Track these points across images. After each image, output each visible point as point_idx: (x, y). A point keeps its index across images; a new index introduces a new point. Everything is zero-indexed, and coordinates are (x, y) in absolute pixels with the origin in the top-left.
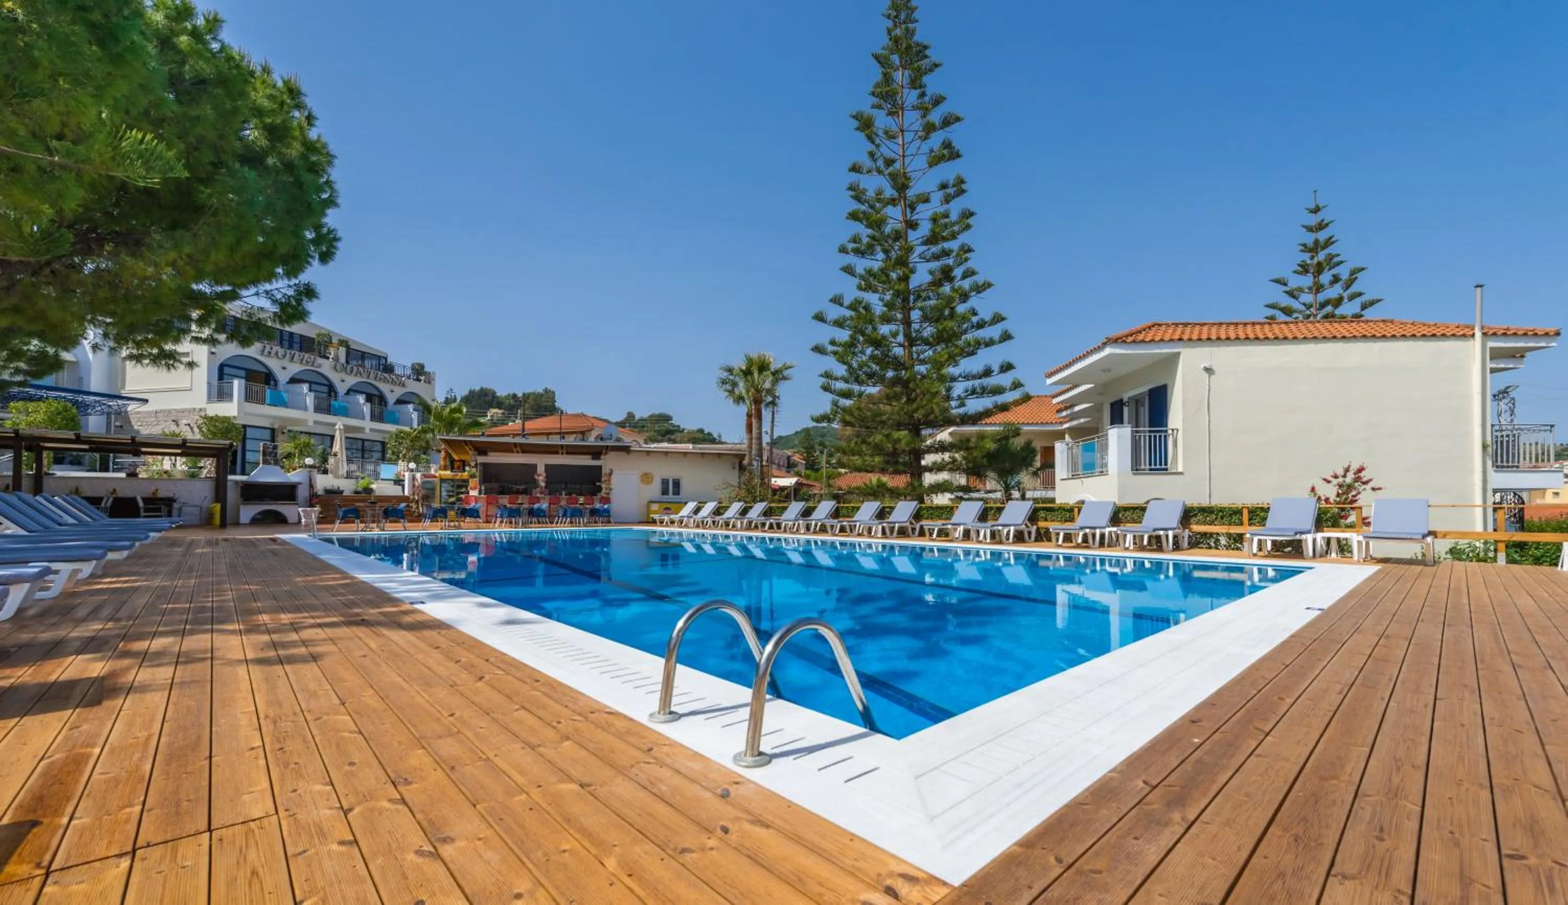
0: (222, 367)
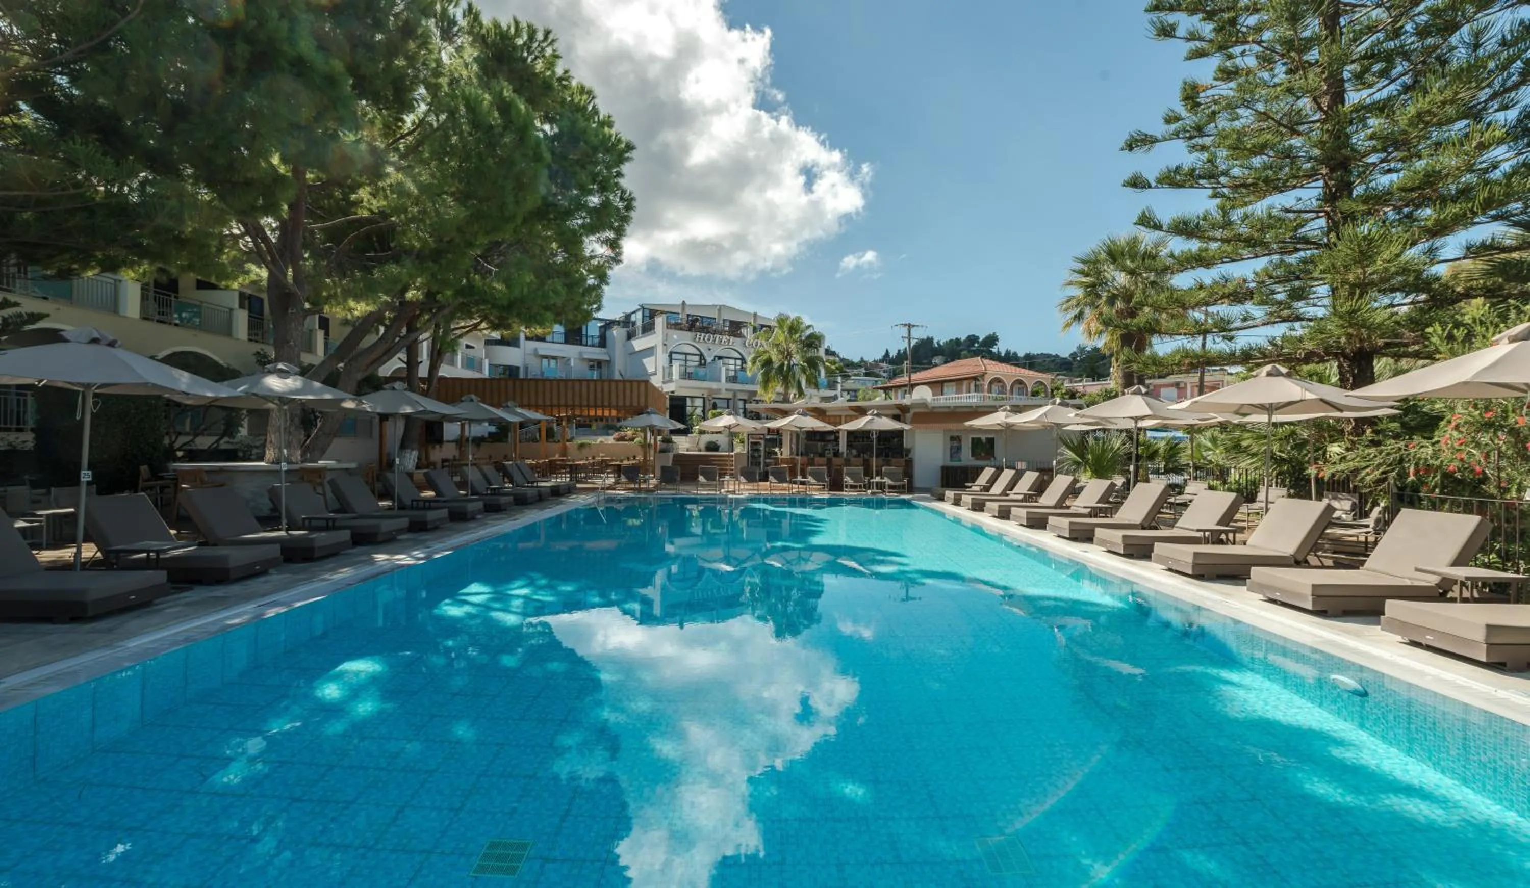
0: (671, 353)
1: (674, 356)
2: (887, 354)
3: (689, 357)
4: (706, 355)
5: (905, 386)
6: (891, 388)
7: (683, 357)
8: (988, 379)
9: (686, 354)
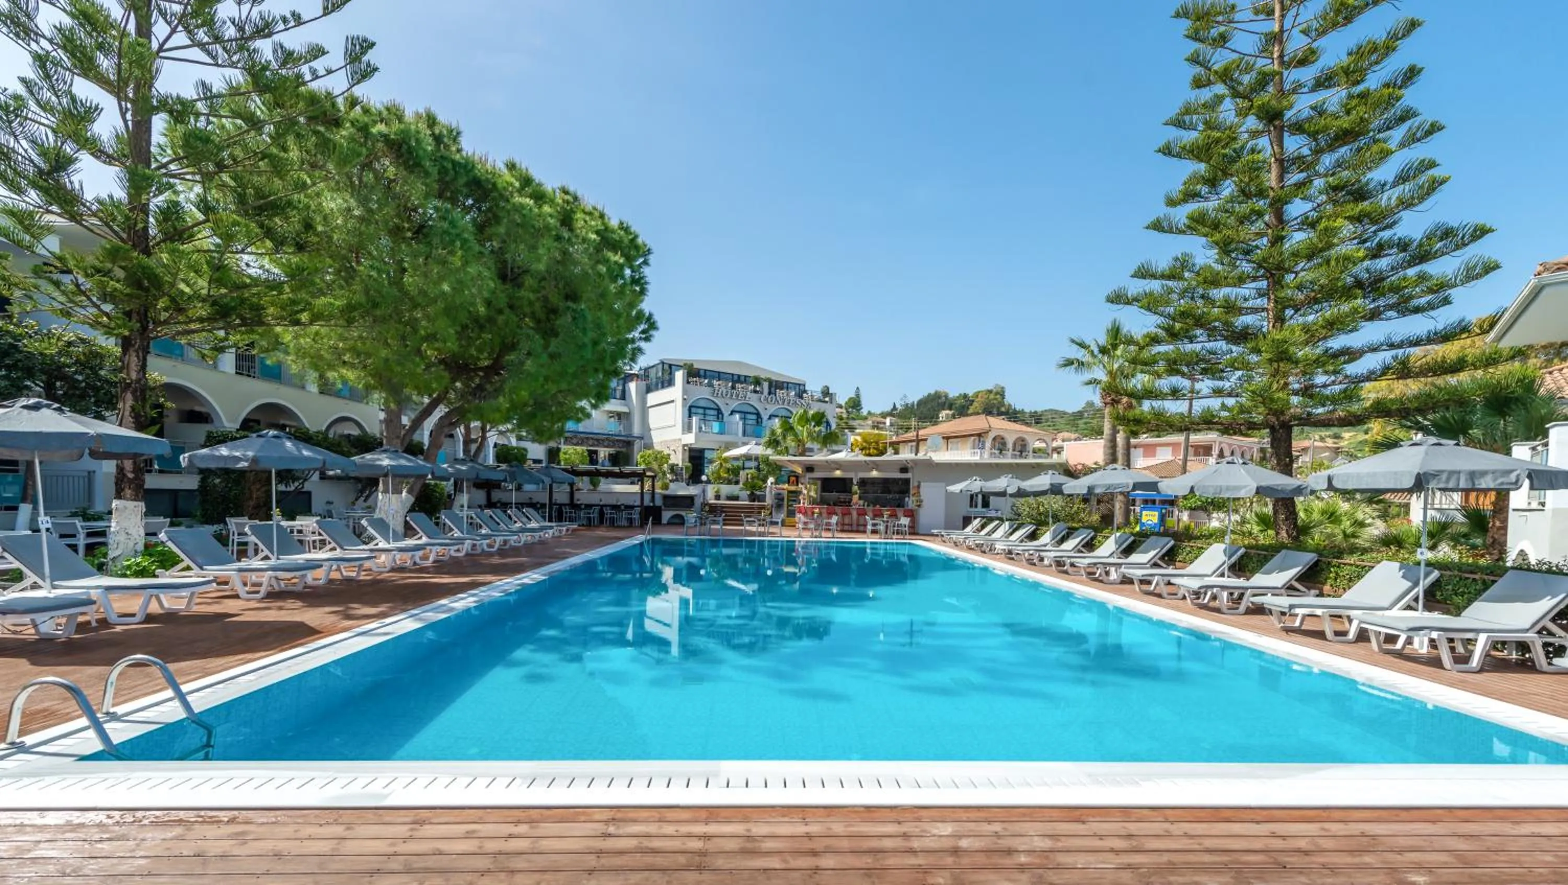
0: (691, 407)
1: (693, 410)
2: (895, 408)
3: (708, 412)
4: (723, 409)
5: (913, 441)
6: (898, 443)
7: (701, 411)
8: (991, 435)
9: (705, 408)
